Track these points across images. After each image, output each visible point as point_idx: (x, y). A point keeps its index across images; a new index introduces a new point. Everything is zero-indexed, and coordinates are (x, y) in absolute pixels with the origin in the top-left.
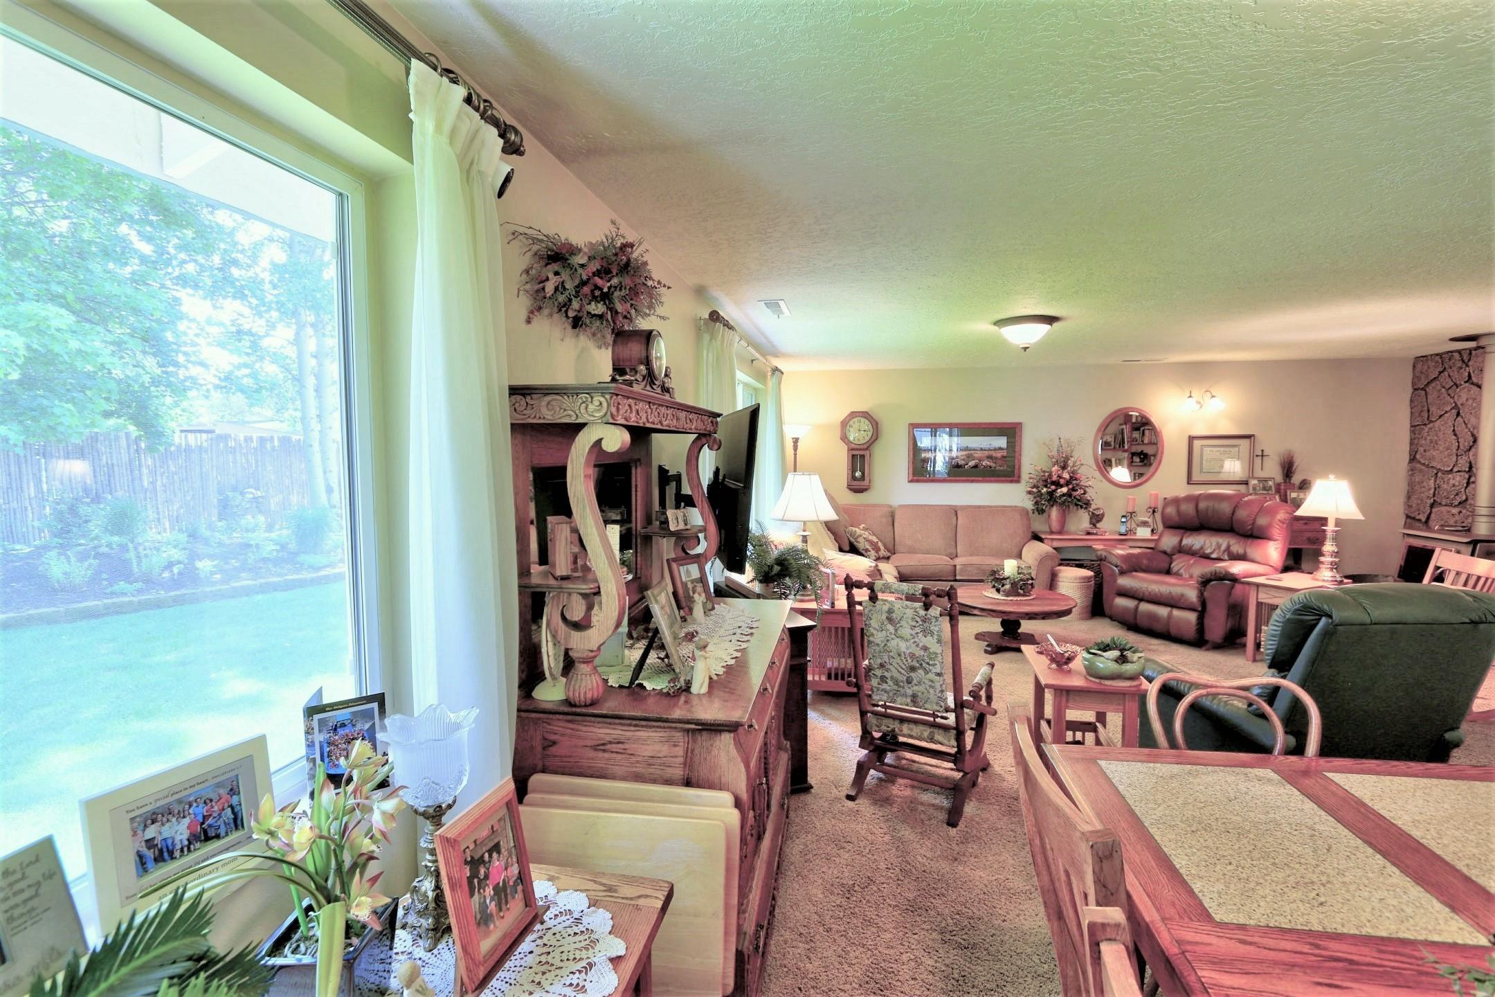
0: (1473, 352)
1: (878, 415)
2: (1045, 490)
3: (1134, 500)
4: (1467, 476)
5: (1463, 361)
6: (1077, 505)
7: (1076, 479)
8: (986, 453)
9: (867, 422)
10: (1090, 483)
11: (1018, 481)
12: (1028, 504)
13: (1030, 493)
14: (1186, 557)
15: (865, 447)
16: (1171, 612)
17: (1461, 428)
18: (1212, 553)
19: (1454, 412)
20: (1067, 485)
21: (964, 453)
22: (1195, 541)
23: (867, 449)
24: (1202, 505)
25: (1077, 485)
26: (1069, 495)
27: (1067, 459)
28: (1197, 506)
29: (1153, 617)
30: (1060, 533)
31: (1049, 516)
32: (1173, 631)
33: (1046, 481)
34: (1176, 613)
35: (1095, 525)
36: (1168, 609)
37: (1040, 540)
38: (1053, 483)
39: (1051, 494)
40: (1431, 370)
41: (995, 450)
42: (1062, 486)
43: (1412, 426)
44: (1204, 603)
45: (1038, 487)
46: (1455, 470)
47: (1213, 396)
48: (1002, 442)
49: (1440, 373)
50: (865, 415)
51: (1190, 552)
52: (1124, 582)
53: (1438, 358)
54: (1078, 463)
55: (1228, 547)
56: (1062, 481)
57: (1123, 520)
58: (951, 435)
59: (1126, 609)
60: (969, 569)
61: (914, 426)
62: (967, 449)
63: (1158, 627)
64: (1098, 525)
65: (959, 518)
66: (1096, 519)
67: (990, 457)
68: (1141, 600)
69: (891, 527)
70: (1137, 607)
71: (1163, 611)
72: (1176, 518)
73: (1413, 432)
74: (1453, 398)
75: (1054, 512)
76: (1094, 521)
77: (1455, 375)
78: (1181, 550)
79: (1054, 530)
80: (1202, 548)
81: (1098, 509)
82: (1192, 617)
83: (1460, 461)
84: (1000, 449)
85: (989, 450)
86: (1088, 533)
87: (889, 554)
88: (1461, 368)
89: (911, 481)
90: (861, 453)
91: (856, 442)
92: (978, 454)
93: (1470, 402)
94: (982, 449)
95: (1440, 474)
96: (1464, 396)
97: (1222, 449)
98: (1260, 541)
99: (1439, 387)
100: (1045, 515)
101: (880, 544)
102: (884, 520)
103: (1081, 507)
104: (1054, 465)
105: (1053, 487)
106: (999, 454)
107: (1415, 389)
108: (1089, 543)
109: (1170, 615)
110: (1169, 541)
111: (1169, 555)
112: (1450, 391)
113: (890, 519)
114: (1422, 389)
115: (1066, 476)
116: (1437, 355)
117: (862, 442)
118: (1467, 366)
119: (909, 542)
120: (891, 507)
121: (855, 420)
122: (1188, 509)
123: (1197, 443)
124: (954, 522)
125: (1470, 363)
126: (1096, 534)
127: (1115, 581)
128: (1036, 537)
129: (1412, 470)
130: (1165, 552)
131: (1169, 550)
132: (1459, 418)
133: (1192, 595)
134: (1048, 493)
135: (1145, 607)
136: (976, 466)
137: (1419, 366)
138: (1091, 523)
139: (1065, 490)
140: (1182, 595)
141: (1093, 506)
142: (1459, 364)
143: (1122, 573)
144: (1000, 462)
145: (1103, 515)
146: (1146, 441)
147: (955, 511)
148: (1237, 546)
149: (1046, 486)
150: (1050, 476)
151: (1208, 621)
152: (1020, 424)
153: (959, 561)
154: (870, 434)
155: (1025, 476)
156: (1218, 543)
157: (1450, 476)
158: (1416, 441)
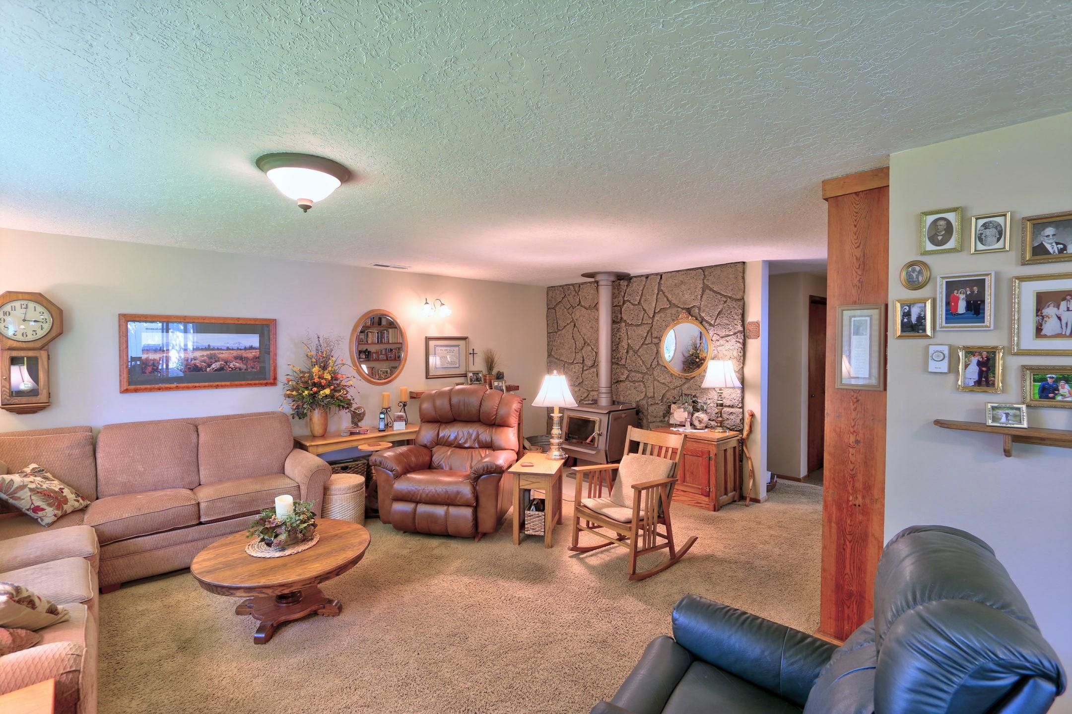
0: (581, 286)
1: (62, 298)
2: (306, 392)
3: (389, 395)
4: (582, 366)
5: (576, 292)
6: (339, 406)
7: (337, 379)
8: (235, 353)
9: (40, 308)
10: (351, 383)
11: (274, 383)
12: (287, 407)
13: (289, 396)
14: (444, 449)
15: (39, 344)
16: (448, 510)
17: (577, 335)
18: (466, 442)
19: (572, 324)
20: (329, 386)
21: (205, 353)
22: (451, 432)
23: (41, 348)
24: (455, 400)
25: (338, 385)
26: (332, 396)
27: (328, 358)
28: (450, 401)
29: (432, 518)
30: (323, 436)
31: (311, 419)
32: (451, 530)
33: (306, 382)
34: (453, 510)
35: (356, 425)
36: (445, 508)
37: (303, 447)
38: (314, 385)
39: (313, 396)
40: (557, 296)
41: (246, 349)
42: (323, 388)
43: (548, 333)
44: (477, 498)
45: (297, 390)
46: (575, 362)
47: (443, 304)
48: (253, 340)
49: (563, 298)
50: (38, 298)
51: (447, 444)
52: (401, 486)
53: (561, 288)
54: (339, 362)
55: (478, 435)
56: (323, 382)
57: (382, 416)
58: (186, 331)
59: (404, 514)
60: (219, 504)
61: (126, 318)
62: (208, 348)
63: (436, 528)
64: (360, 424)
65: (202, 435)
66: (357, 417)
67: (240, 358)
68: (417, 502)
69: (91, 460)
70: (415, 510)
71: (440, 511)
72: (433, 414)
73: (549, 337)
74: (571, 315)
75: (317, 416)
76: (356, 420)
77: (571, 300)
78: (440, 442)
79: (316, 434)
80: (456, 438)
81: (359, 408)
82: (467, 512)
83: (577, 356)
84: (251, 348)
85: (238, 349)
86: (352, 434)
87: (84, 503)
88: (575, 296)
89: (126, 391)
90: (31, 354)
91: (19, 337)
92: (225, 355)
93: (581, 318)
94: (228, 349)
95: (566, 365)
96: (578, 314)
97: (448, 348)
98: (502, 429)
99: (563, 308)
100: (308, 418)
101: (67, 492)
102: (76, 452)
103: (343, 407)
104: (313, 365)
105: (315, 389)
106: (251, 354)
107: (548, 309)
108: (354, 444)
109: (447, 513)
110: (427, 434)
111: (428, 449)
112: (569, 311)
113: (89, 448)
114: (553, 308)
115: (328, 376)
116: (560, 286)
117: (30, 337)
118: (578, 295)
119: (121, 478)
120: (91, 430)
121: (17, 304)
122: (443, 403)
123: (432, 343)
124: (195, 441)
125: (580, 293)
126: (359, 433)
127: (392, 486)
128: (299, 445)
129: (550, 362)
130: (425, 446)
131: (428, 444)
132: (575, 328)
133: (466, 490)
134: (310, 395)
135: (422, 509)
136: (221, 369)
137: (550, 293)
138: (353, 422)
139: (327, 391)
140: (458, 493)
141: (354, 406)
142: (574, 293)
143: (398, 476)
144: (251, 363)
145: (364, 414)
146: (369, 342)
147: (195, 425)
148: (485, 435)
149: (307, 388)
150: (311, 377)
151: (482, 515)
152: (275, 321)
153: (204, 495)
154: (47, 327)
155: (282, 378)
156: (468, 433)
157: (572, 366)
158: (551, 343)
